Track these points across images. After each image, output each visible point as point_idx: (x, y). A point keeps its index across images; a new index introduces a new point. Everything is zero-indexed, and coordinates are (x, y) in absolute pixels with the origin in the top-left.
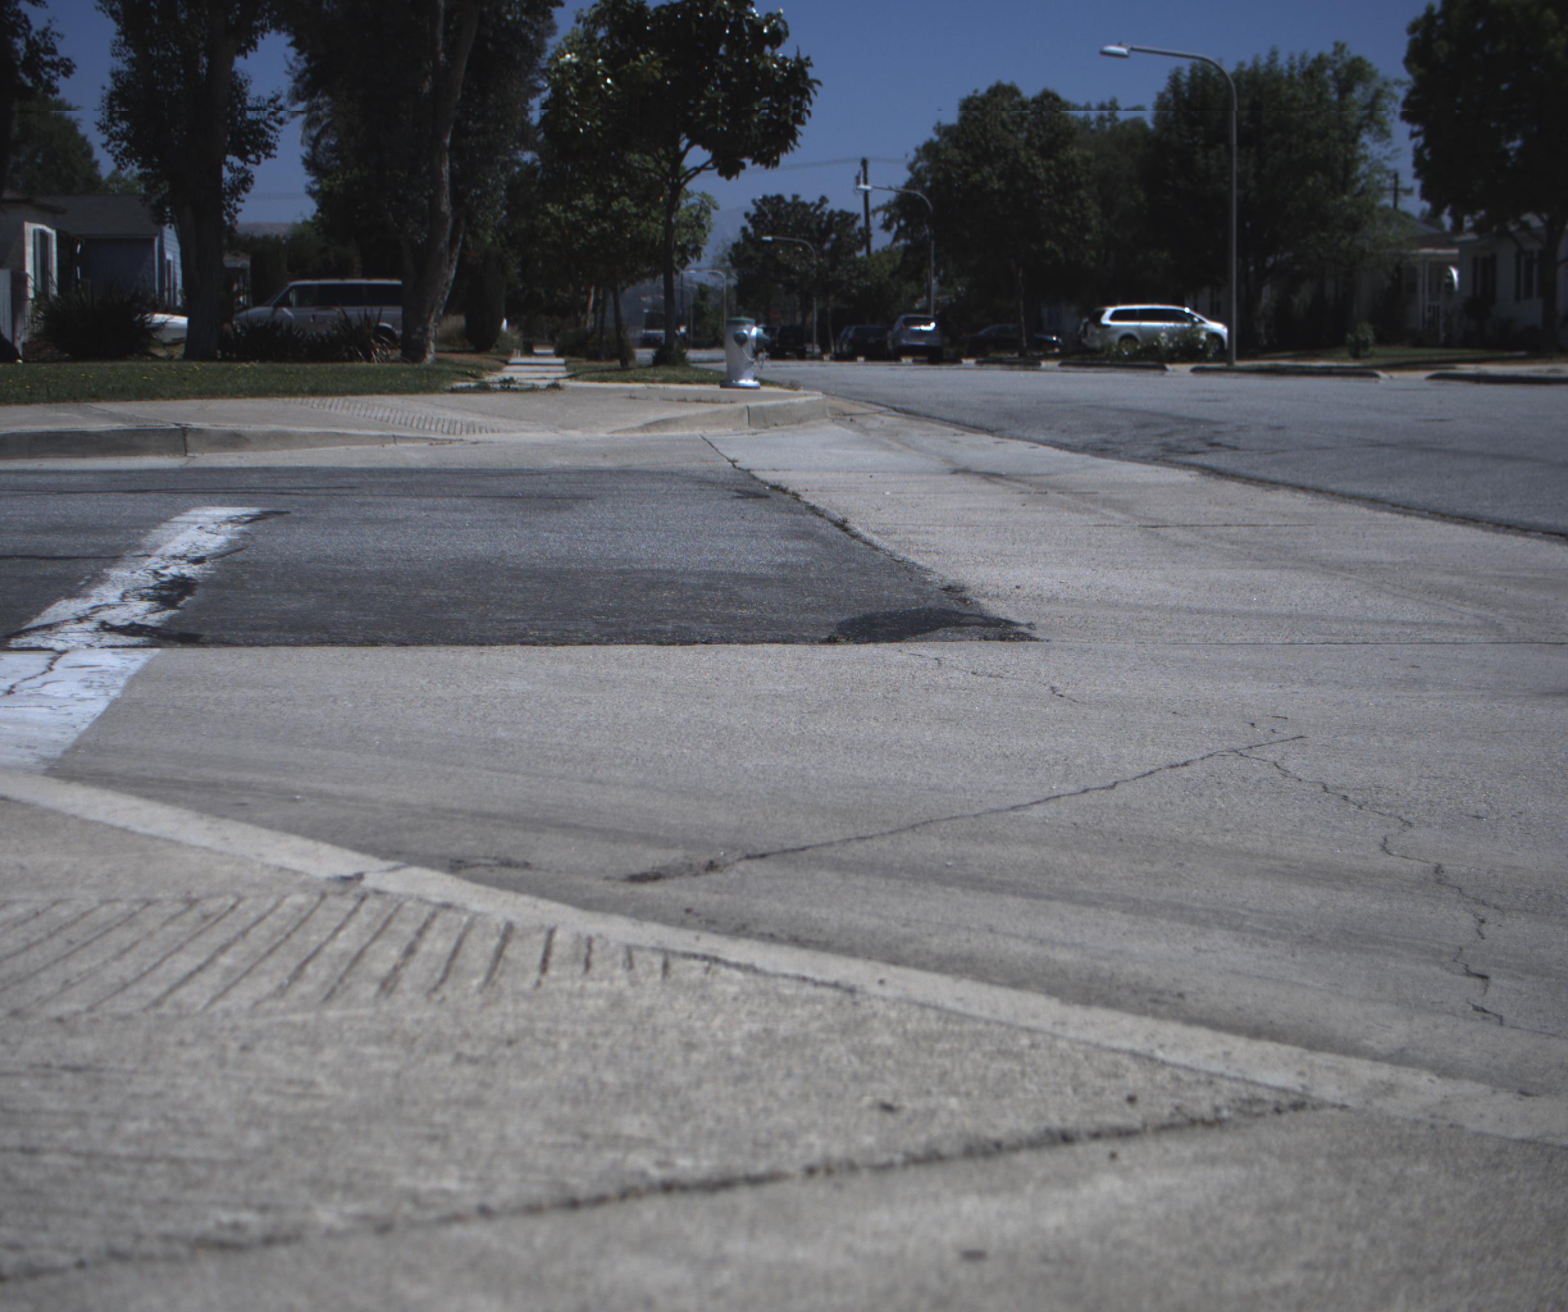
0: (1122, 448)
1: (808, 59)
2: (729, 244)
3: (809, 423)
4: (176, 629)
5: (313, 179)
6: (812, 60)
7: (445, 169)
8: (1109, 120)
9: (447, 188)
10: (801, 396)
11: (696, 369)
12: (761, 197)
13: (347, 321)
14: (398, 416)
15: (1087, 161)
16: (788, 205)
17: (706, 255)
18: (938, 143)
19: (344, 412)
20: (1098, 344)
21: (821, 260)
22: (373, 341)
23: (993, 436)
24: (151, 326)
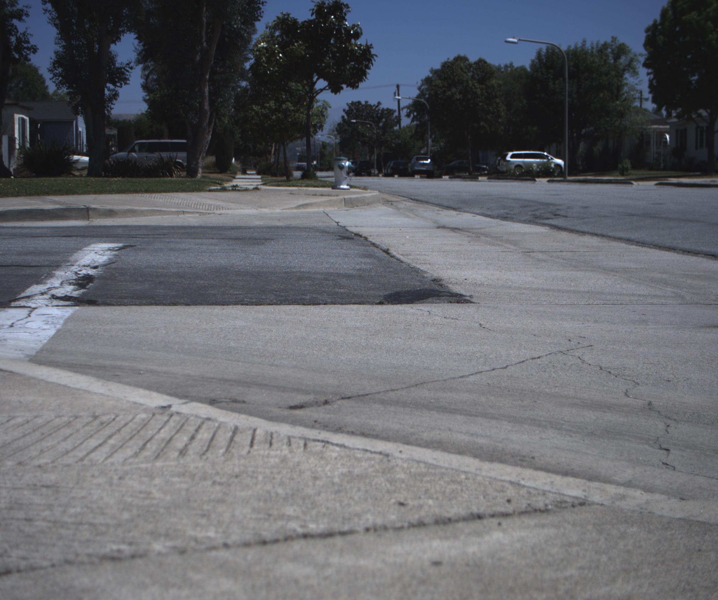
0: (515, 216)
1: (371, 45)
2: (336, 123)
3: (372, 205)
4: (86, 298)
5: (146, 94)
6: (373, 45)
7: (207, 90)
8: (510, 67)
9: (207, 98)
10: (369, 193)
11: (321, 181)
12: (351, 102)
13: (162, 159)
14: (185, 202)
15: (499, 86)
16: (363, 106)
17: (325, 129)
18: (431, 77)
19: (161, 200)
20: (505, 169)
21: (378, 131)
22: (173, 168)
23: (456, 211)
24: (72, 161)
